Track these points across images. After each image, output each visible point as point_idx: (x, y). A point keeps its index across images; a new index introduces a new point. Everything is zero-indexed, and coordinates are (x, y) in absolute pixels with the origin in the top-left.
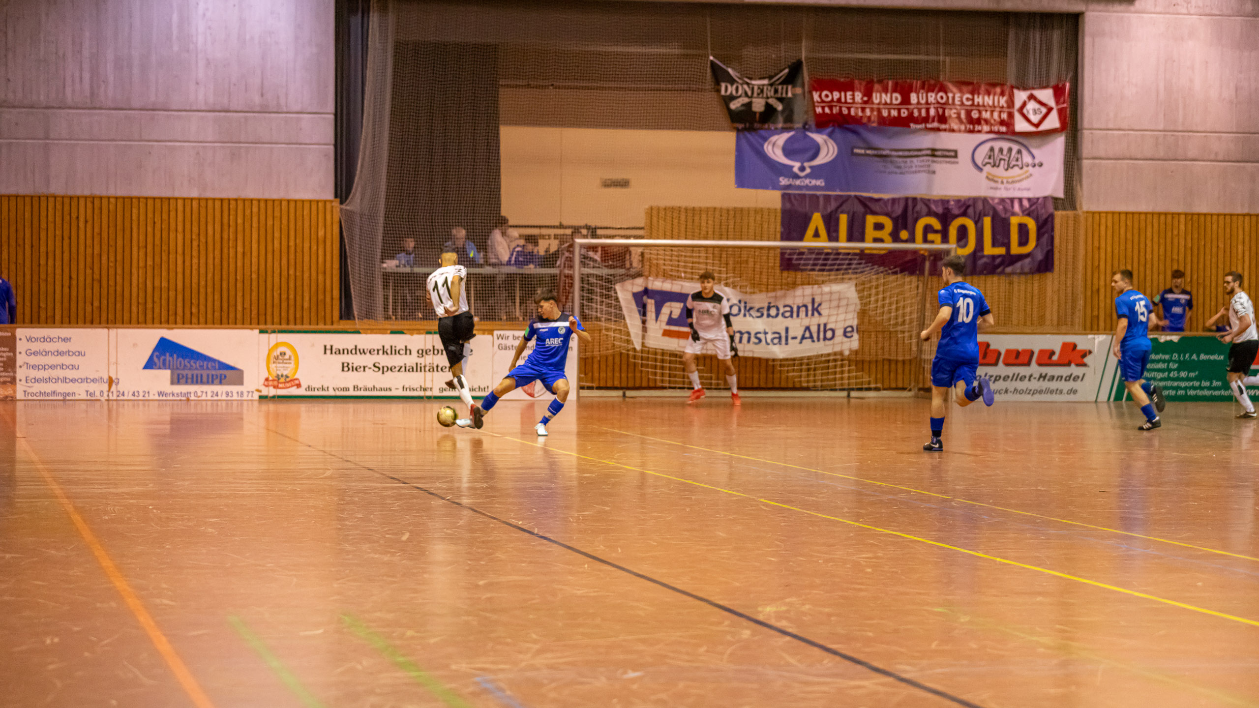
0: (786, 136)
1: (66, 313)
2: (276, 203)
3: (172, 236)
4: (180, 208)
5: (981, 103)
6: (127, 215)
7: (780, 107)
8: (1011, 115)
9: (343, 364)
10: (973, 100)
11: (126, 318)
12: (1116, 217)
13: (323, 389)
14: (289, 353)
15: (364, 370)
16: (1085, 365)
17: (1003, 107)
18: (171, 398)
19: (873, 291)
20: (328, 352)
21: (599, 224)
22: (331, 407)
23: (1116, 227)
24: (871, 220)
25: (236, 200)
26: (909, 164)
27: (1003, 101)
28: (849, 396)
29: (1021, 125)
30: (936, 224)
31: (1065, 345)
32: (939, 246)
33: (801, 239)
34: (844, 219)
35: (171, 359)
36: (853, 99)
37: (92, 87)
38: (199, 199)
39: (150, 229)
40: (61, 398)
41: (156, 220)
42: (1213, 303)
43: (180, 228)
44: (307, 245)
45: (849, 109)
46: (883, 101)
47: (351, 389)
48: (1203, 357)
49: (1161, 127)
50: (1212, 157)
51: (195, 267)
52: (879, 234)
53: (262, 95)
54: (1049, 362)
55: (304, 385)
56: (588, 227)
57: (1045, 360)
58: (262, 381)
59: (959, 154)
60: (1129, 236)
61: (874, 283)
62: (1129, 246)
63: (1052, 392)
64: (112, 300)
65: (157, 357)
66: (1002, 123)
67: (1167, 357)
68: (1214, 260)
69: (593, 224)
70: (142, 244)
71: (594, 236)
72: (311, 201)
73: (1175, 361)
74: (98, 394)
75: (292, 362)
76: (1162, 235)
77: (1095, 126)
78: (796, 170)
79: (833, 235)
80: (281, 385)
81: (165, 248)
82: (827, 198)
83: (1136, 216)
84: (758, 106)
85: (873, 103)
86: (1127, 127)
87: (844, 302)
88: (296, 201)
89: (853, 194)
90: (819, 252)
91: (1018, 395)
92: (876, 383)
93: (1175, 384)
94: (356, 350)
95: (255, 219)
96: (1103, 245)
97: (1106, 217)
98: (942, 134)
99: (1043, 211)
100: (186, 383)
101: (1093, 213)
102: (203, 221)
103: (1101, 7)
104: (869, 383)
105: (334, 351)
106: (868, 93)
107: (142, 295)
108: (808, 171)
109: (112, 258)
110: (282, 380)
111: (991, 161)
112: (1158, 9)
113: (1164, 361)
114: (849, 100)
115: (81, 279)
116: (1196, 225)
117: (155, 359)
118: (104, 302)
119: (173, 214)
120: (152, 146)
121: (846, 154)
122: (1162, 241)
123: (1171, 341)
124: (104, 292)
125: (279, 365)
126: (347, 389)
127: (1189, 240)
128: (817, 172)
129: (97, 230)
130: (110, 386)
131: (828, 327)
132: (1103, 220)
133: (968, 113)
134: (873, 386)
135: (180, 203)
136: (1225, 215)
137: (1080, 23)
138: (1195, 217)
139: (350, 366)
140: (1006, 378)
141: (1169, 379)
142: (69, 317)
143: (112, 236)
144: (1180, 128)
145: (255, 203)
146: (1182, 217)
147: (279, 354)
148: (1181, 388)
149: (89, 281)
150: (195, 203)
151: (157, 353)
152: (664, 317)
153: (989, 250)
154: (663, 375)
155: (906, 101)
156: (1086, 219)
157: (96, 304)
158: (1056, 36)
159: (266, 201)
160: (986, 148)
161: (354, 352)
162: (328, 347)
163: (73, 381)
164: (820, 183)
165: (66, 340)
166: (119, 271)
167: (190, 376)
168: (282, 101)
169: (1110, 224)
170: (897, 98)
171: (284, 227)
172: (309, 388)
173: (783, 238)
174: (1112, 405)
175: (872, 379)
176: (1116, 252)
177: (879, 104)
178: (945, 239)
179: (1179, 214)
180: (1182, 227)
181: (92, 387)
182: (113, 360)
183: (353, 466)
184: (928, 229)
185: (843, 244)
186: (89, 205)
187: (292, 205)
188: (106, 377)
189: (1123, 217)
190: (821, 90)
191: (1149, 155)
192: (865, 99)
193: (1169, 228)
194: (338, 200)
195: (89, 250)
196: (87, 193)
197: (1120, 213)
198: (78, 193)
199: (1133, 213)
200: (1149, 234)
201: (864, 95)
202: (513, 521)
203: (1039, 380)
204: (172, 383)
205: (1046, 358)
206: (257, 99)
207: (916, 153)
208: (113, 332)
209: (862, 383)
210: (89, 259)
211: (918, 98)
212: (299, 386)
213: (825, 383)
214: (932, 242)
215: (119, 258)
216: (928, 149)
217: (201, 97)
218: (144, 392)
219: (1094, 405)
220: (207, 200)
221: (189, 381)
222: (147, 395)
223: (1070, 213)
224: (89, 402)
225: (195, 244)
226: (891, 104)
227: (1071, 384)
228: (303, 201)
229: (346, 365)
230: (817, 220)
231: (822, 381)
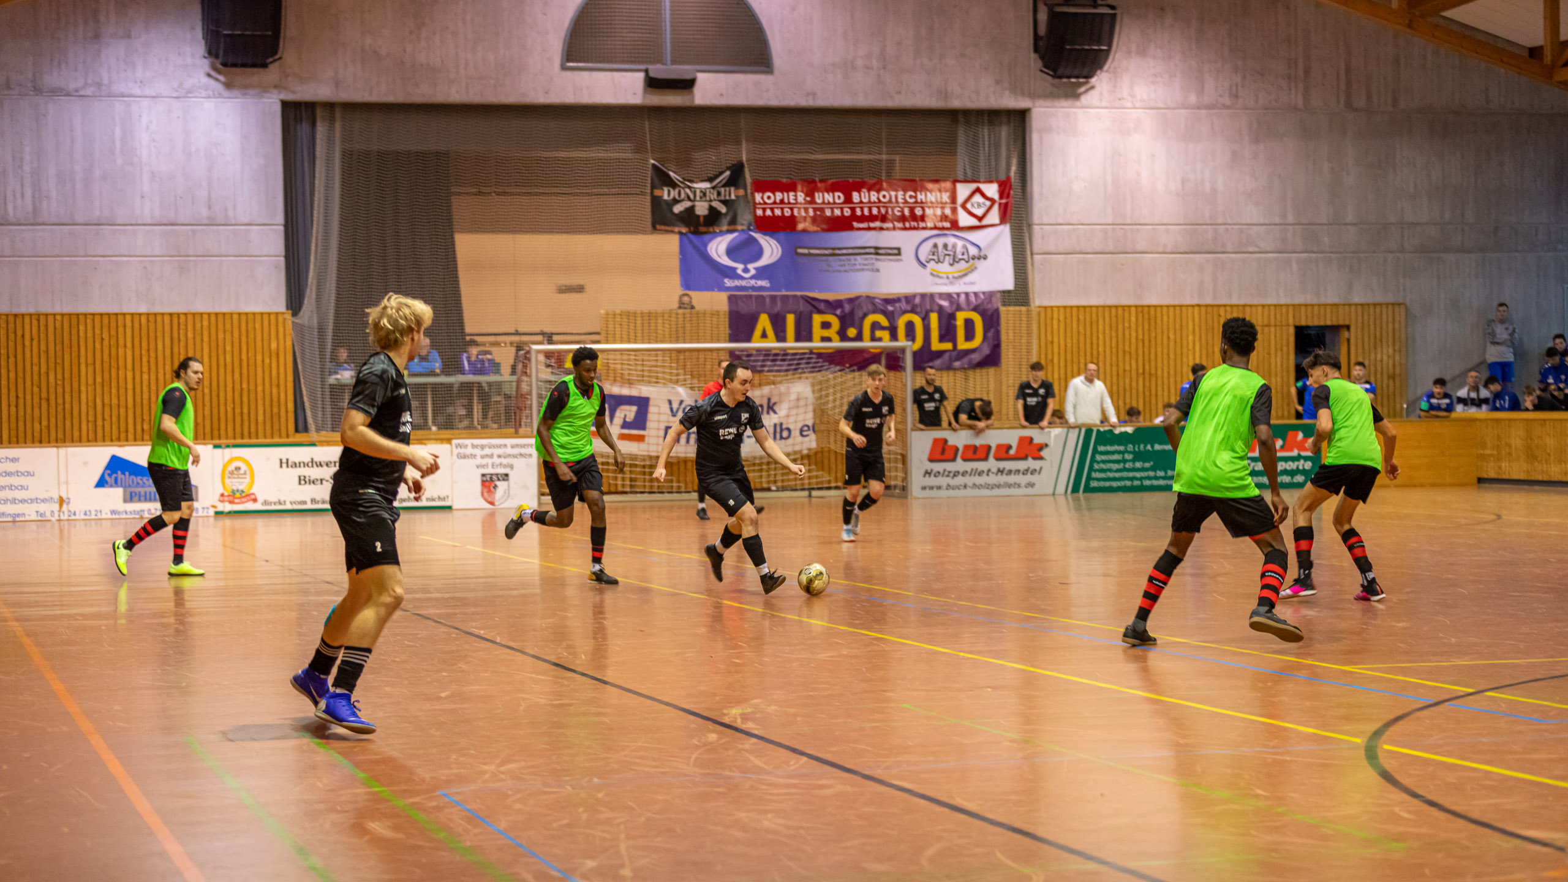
0: (730, 237)
1: (13, 433)
2: (227, 317)
3: (121, 351)
4: (129, 323)
5: (924, 200)
6: (74, 332)
7: (723, 209)
8: (954, 210)
9: (300, 477)
10: (915, 197)
11: (76, 434)
12: (1068, 310)
13: (280, 503)
14: (244, 467)
15: (321, 483)
16: (1041, 458)
17: (946, 203)
18: (124, 516)
19: (831, 390)
20: (284, 465)
21: (554, 331)
22: (288, 521)
23: (1068, 322)
24: (817, 319)
25: (186, 314)
26: (853, 262)
27: (946, 197)
28: (810, 496)
29: (964, 220)
30: (884, 322)
31: (1022, 439)
32: (887, 343)
33: (748, 339)
34: (791, 319)
35: (123, 476)
36: (796, 199)
37: (34, 204)
38: (148, 314)
39: (98, 346)
40: (10, 519)
41: (104, 336)
42: (1166, 393)
43: (129, 344)
44: (259, 358)
45: (792, 209)
46: (826, 201)
47: (309, 502)
48: (1157, 447)
49: (1110, 222)
50: (1161, 249)
51: (145, 383)
52: (826, 333)
53: (210, 207)
54: (1007, 456)
55: (260, 499)
56: (543, 334)
57: (1004, 455)
58: (217, 496)
59: (903, 251)
60: (1082, 330)
61: (832, 383)
62: (1082, 339)
63: (1009, 486)
64: (60, 417)
65: (110, 475)
66: (944, 218)
67: (1122, 448)
68: (1165, 351)
69: (548, 330)
70: (90, 361)
71: (550, 342)
72: (262, 314)
73: (1130, 452)
74: (48, 514)
75: (248, 476)
76: (1114, 328)
77: (1045, 221)
78: (739, 272)
79: (781, 336)
80: (236, 501)
81: (114, 364)
82: (773, 298)
83: (1088, 310)
84: (702, 209)
85: (816, 203)
86: (1076, 222)
87: (802, 403)
88: (247, 314)
89: (799, 293)
90: (767, 353)
91: (977, 490)
92: (836, 481)
93: (1131, 474)
94: (313, 463)
95: (206, 334)
96: (1056, 340)
97: (1059, 311)
98: (885, 233)
99: (989, 306)
100: (140, 500)
101: (1045, 307)
102: (152, 335)
103: (1048, 103)
104: (829, 482)
105: (290, 464)
106: (810, 194)
107: (91, 412)
108: (753, 272)
109: (60, 376)
110: (238, 495)
111: (935, 257)
112: (1104, 104)
113: (1119, 452)
114: (792, 201)
115: (28, 397)
116: (1146, 316)
117: (107, 478)
118: (53, 420)
119: (121, 330)
120: (98, 261)
121: (790, 254)
122: (1114, 334)
123: (1126, 433)
124: (53, 411)
125: (234, 480)
126: (305, 503)
127: (1140, 332)
128: (761, 273)
129: (43, 347)
130: (61, 505)
131: (784, 426)
132: (1055, 315)
133: (912, 210)
134: (833, 485)
135: (128, 318)
136: (1174, 306)
137: (1027, 119)
138: (1146, 309)
139: (307, 480)
140: (964, 474)
141: (1125, 470)
142: (17, 438)
143: (59, 354)
144: (1129, 221)
145: (205, 317)
146: (1133, 309)
147: (233, 469)
148: (1136, 479)
149: (36, 400)
150: (144, 319)
151: (108, 472)
152: (618, 420)
153: (936, 345)
154: (623, 479)
155: (848, 200)
156: (1039, 314)
157: (44, 423)
158: (1004, 132)
159: (217, 314)
160: (928, 245)
161: (310, 464)
162: (284, 461)
163: (22, 501)
164: (764, 283)
165: (14, 460)
166: (67, 389)
167: (143, 494)
168: (231, 214)
169: (1062, 318)
170: (839, 197)
171: (236, 341)
172: (266, 503)
173: (732, 339)
174: (1069, 497)
175: (832, 478)
176: (1069, 345)
177: (823, 203)
178: (894, 336)
179: (1129, 307)
180: (1133, 319)
181: (43, 508)
182: (63, 479)
183: (312, 580)
184: (875, 326)
185: (791, 344)
186: (35, 322)
187: (243, 318)
188: (56, 497)
189: (1075, 310)
190: (763, 192)
191: (1098, 248)
192: (808, 199)
193: (1120, 320)
194: (290, 312)
195: (36, 369)
196: (32, 310)
197: (1071, 307)
198: (23, 310)
199: (1084, 307)
200: (1101, 328)
201: (807, 195)
202: (476, 631)
203: (997, 474)
204: (125, 501)
205: (1004, 452)
206: (204, 212)
207: (862, 251)
208: (62, 451)
209: (822, 483)
210: (36, 378)
211: (860, 197)
212: (255, 500)
213: (786, 484)
214: (880, 339)
215: (67, 375)
216: (870, 247)
217: (147, 211)
218: (96, 511)
219: (1051, 498)
220: (155, 314)
221: (142, 498)
222: (99, 514)
223: (1024, 309)
224: (39, 523)
225: (145, 359)
226: (835, 203)
227: (1029, 478)
228: (254, 314)
229: (302, 478)
230: (764, 321)
231: (783, 481)
